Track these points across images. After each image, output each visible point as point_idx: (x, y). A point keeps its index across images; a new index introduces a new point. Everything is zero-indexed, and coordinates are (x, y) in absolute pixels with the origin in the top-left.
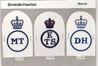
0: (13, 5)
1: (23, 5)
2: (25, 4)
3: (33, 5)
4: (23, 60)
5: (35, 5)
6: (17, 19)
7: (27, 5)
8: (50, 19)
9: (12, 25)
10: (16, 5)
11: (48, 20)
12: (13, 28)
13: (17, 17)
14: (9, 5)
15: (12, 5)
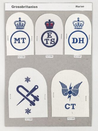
0: (17, 7)
1: (25, 7)
2: (27, 6)
3: (34, 7)
4: (25, 58)
5: (37, 7)
6: (20, 20)
7: (29, 7)
8: (50, 20)
9: (16, 25)
10: (19, 7)
11: (48, 21)
12: (16, 28)
13: (20, 18)
14: (13, 7)
15: (15, 7)
